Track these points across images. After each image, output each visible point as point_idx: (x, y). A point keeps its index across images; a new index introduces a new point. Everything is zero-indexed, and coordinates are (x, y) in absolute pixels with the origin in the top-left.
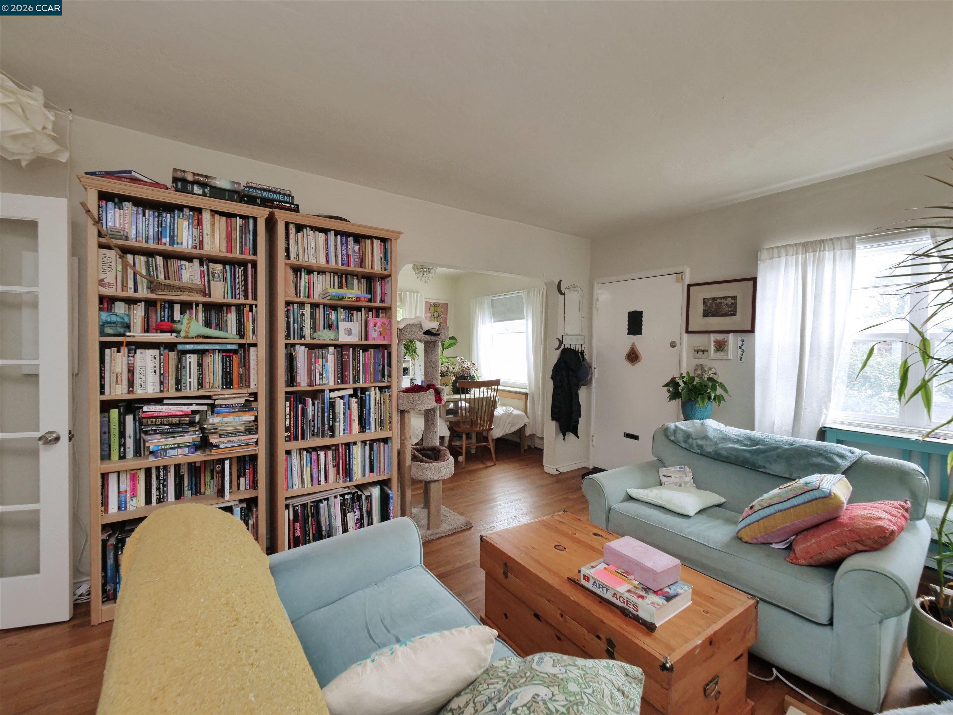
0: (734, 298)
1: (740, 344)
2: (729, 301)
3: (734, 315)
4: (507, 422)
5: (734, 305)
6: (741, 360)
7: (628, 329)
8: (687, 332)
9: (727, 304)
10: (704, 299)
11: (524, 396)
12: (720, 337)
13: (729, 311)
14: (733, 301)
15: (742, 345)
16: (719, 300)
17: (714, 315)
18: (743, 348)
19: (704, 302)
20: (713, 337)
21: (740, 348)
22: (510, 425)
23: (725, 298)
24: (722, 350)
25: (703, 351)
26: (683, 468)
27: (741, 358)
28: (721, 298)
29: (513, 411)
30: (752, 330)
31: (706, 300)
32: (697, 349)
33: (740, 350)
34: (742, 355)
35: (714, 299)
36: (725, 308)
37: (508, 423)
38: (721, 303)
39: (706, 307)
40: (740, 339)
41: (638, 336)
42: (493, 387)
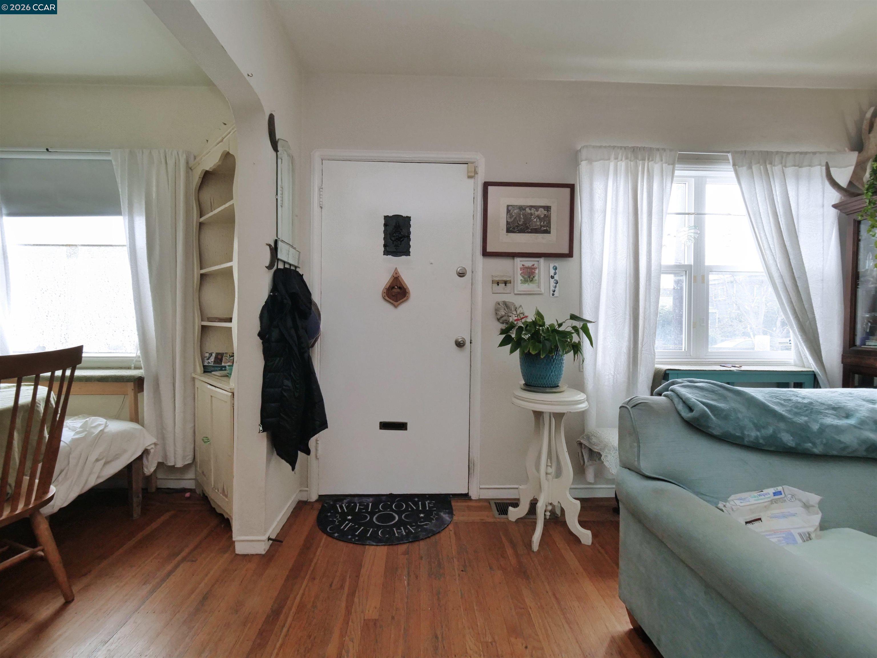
0: (548, 208)
1: (552, 272)
2: (541, 212)
3: (548, 232)
4: (93, 458)
5: (547, 219)
6: (553, 295)
7: (385, 246)
8: (486, 254)
9: (538, 217)
10: (508, 206)
11: (130, 386)
12: (529, 262)
13: (541, 226)
14: (546, 212)
15: (555, 274)
16: (528, 210)
17: (522, 231)
18: (556, 277)
19: (508, 211)
20: (519, 262)
21: (552, 277)
22: (102, 462)
23: (537, 208)
24: (531, 281)
25: (506, 283)
26: (780, 493)
27: (554, 291)
28: (531, 207)
29: (106, 426)
30: (570, 255)
31: (510, 208)
32: (497, 279)
33: (552, 281)
34: (556, 287)
35: (521, 208)
36: (536, 223)
37: (97, 460)
38: (531, 214)
39: (511, 218)
40: (552, 266)
41: (404, 257)
42: (59, 373)
